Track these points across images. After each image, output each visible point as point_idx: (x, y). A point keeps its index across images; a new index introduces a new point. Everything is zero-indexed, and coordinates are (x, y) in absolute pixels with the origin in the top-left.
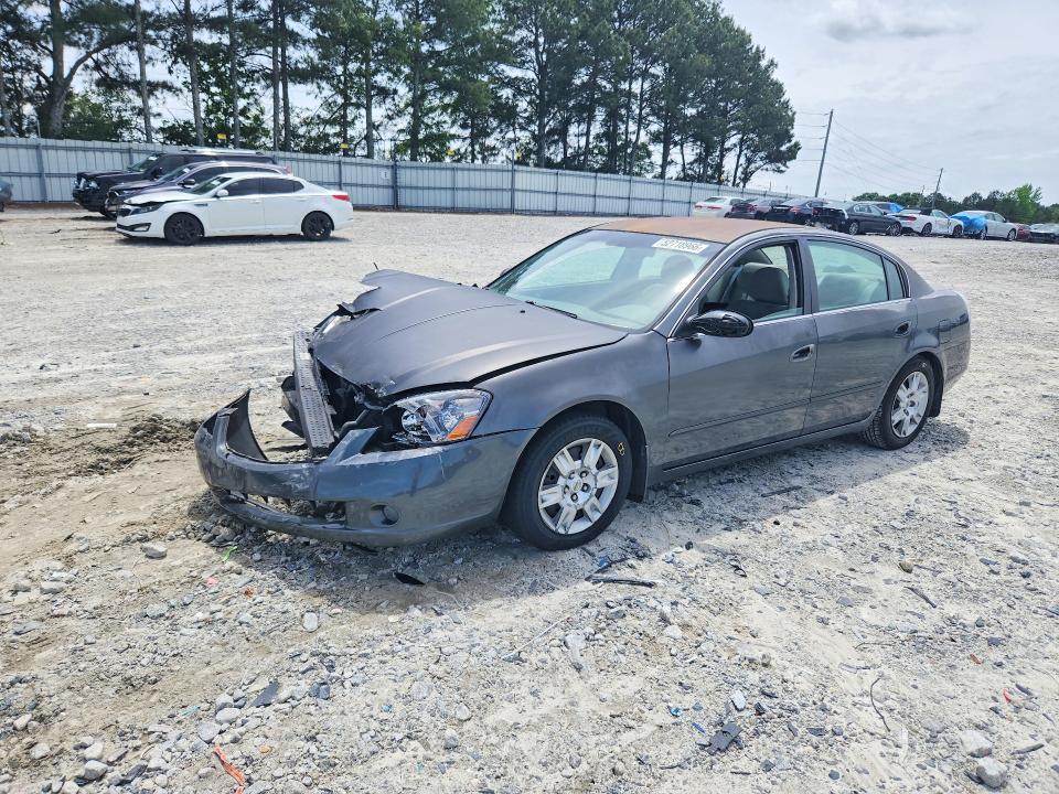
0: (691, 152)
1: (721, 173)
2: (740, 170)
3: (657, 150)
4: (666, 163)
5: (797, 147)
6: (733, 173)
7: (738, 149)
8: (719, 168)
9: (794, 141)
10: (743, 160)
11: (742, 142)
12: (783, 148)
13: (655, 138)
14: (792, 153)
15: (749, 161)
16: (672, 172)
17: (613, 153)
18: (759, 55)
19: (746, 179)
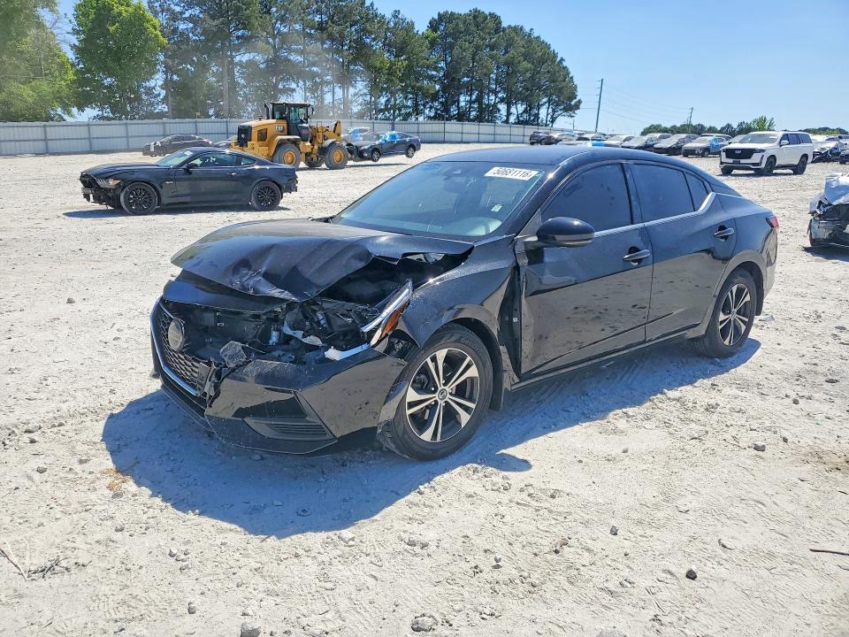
0: (521, 108)
1: (539, 118)
2: (549, 116)
3: (503, 107)
4: (509, 114)
5: (580, 102)
6: (545, 118)
7: (547, 104)
8: (537, 116)
9: (578, 98)
10: (550, 110)
11: (549, 101)
12: (573, 103)
13: (502, 100)
14: (577, 106)
15: (554, 111)
16: (512, 119)
17: (481, 110)
18: (555, 55)
19: (553, 122)
